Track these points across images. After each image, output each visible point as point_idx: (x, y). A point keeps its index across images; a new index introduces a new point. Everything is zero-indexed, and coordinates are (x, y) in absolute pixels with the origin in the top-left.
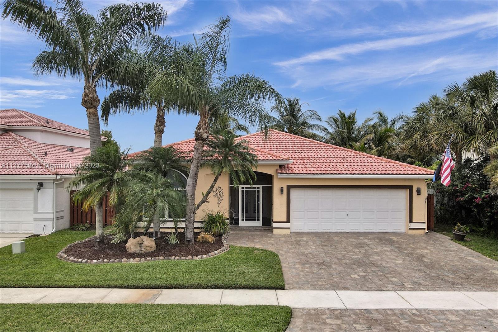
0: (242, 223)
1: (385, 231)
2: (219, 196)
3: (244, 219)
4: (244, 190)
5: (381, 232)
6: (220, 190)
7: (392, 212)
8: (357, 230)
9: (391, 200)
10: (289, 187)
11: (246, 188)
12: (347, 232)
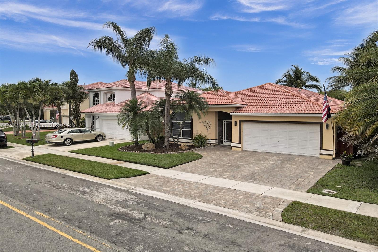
0: (224, 143)
1: (304, 155)
2: (208, 126)
3: (226, 140)
4: (226, 123)
5: (301, 155)
6: (208, 123)
7: (310, 141)
8: (285, 152)
9: (309, 132)
10: (240, 121)
11: (227, 122)
12: (278, 153)
